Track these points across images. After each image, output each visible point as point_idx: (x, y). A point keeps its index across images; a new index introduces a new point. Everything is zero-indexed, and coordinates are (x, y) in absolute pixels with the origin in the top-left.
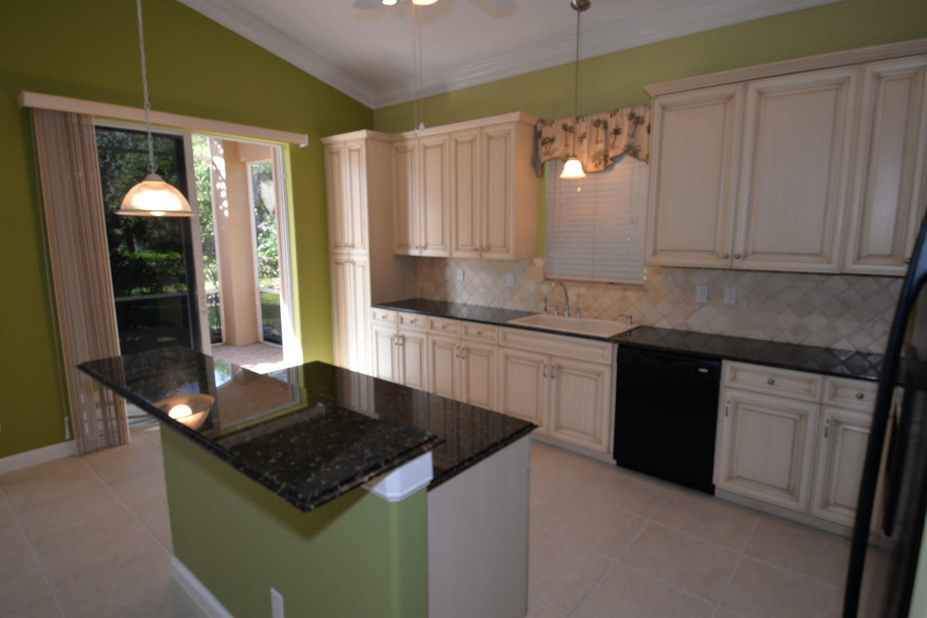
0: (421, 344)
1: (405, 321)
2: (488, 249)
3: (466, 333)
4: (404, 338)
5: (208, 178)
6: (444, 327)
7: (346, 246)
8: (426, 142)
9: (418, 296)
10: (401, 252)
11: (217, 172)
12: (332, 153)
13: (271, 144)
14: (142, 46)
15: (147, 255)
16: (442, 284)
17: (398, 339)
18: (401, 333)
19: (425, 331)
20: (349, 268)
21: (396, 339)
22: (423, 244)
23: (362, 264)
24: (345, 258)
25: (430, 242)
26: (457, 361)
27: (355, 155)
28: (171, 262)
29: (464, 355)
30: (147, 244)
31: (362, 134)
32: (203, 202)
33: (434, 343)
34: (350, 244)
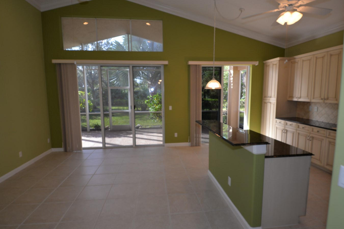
0: (293, 134)
1: (288, 124)
2: (328, 99)
3: (313, 131)
4: (287, 131)
5: (228, 76)
6: (303, 128)
7: (268, 97)
8: (304, 59)
9: (297, 116)
10: (290, 99)
11: (231, 74)
12: (267, 66)
13: (246, 66)
14: (214, 47)
15: (209, 99)
16: (308, 112)
17: (285, 131)
18: (286, 128)
19: (295, 128)
20: (269, 104)
21: (284, 130)
22: (299, 97)
23: (274, 103)
24: (268, 101)
25: (302, 95)
26: (308, 141)
27: (275, 66)
28: (215, 101)
29: (311, 139)
30: (209, 96)
31: (278, 59)
32: (226, 83)
33: (299, 134)
34: (270, 96)
